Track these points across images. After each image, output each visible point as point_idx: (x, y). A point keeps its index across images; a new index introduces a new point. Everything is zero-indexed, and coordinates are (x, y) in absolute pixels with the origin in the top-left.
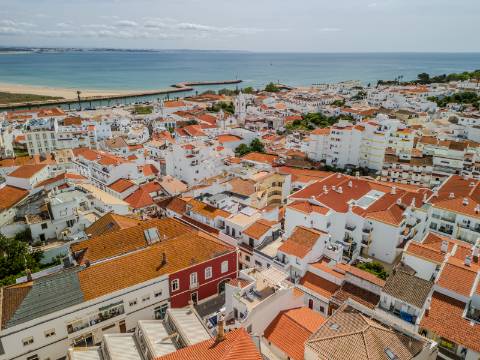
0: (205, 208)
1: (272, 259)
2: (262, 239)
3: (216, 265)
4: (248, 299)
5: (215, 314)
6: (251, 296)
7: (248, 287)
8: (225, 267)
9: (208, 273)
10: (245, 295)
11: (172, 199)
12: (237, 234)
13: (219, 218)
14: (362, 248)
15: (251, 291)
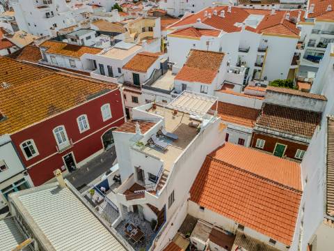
0: (65, 48)
1: (168, 93)
2: (150, 71)
3: (92, 110)
4: (158, 148)
5: (104, 177)
6: (161, 143)
7: (153, 130)
8: (106, 112)
9: (83, 123)
10: (150, 142)
11: (21, 50)
12: (115, 72)
13: (86, 56)
14: (255, 72)
15: (159, 134)
